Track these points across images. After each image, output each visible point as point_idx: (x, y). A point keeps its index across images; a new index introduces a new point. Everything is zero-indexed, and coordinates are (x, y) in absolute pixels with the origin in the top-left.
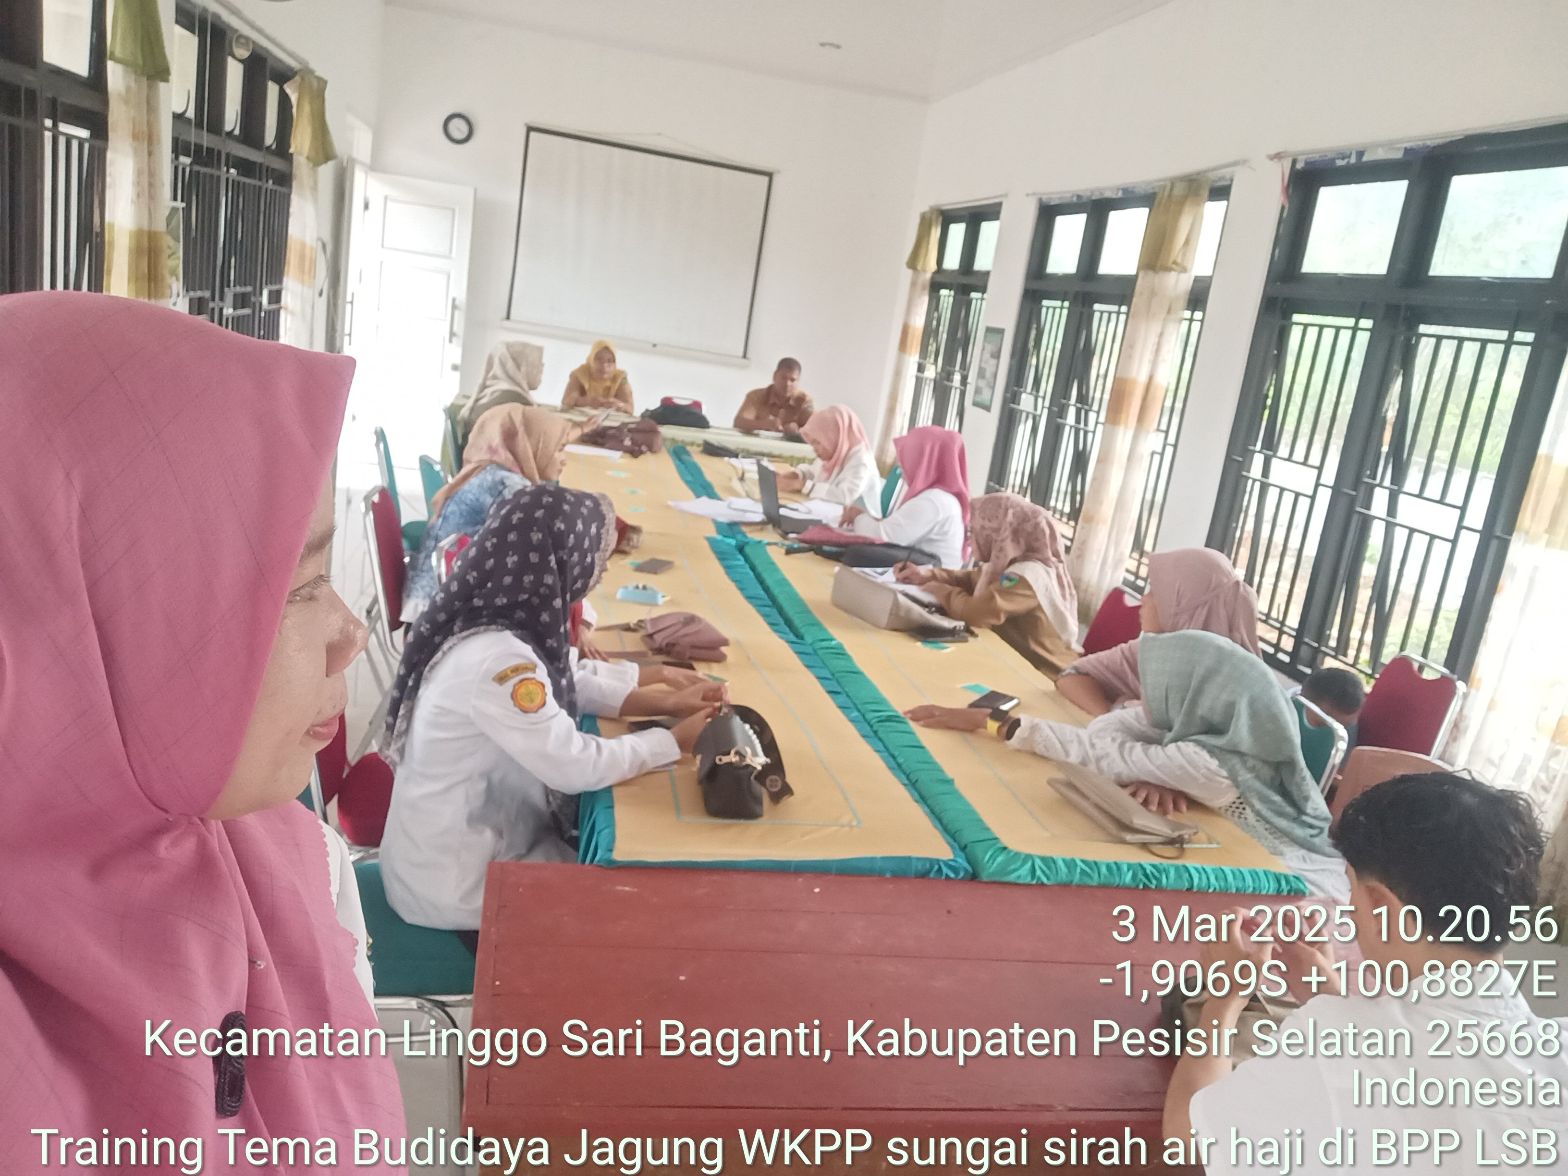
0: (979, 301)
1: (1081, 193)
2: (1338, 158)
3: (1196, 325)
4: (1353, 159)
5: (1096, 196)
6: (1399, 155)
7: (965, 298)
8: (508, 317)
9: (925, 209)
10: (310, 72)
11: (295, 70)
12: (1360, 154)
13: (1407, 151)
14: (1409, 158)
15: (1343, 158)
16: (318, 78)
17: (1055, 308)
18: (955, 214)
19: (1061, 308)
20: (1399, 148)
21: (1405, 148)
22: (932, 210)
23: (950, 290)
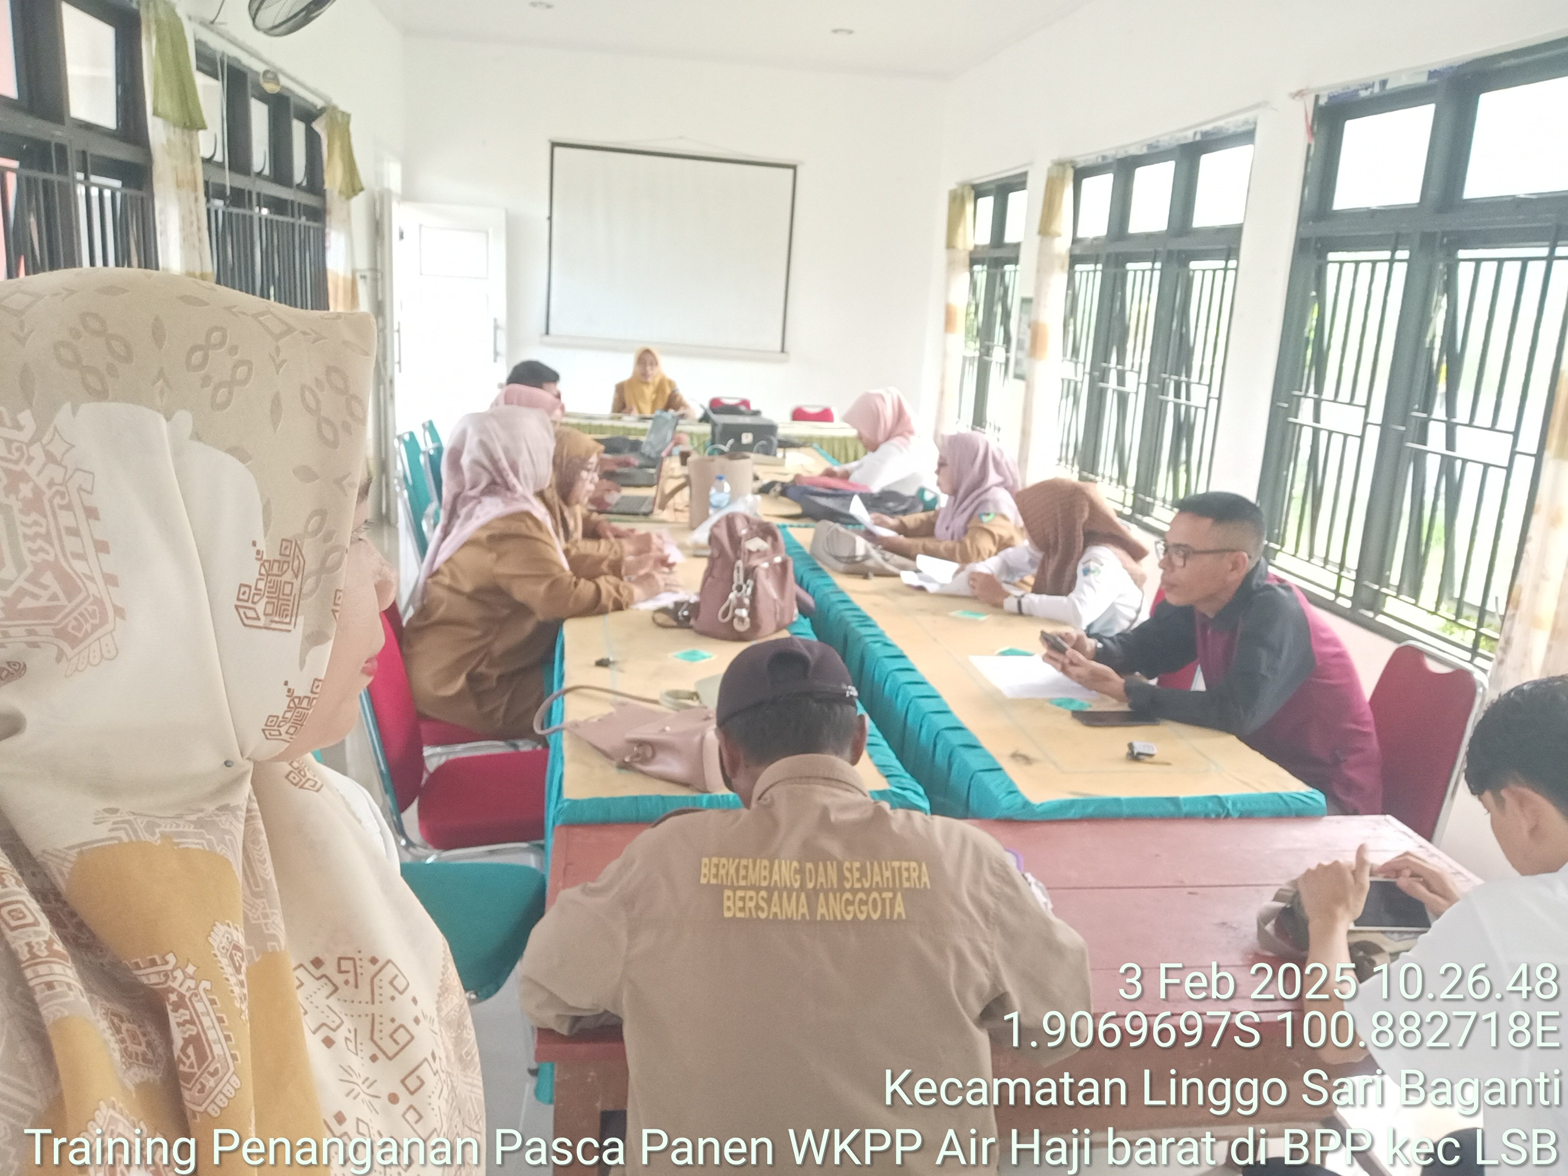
2: (1361, 90)
3: (1231, 274)
4: (1377, 89)
5: (1121, 154)
6: (1423, 79)
7: (999, 272)
8: (547, 333)
9: (953, 186)
10: (334, 108)
11: (319, 107)
12: (1384, 83)
13: (1432, 74)
14: (1434, 81)
15: (1366, 89)
16: (343, 113)
17: (1088, 272)
18: (985, 188)
19: (1095, 271)
20: (1423, 73)
21: (1430, 72)
22: (963, 186)
23: (983, 265)
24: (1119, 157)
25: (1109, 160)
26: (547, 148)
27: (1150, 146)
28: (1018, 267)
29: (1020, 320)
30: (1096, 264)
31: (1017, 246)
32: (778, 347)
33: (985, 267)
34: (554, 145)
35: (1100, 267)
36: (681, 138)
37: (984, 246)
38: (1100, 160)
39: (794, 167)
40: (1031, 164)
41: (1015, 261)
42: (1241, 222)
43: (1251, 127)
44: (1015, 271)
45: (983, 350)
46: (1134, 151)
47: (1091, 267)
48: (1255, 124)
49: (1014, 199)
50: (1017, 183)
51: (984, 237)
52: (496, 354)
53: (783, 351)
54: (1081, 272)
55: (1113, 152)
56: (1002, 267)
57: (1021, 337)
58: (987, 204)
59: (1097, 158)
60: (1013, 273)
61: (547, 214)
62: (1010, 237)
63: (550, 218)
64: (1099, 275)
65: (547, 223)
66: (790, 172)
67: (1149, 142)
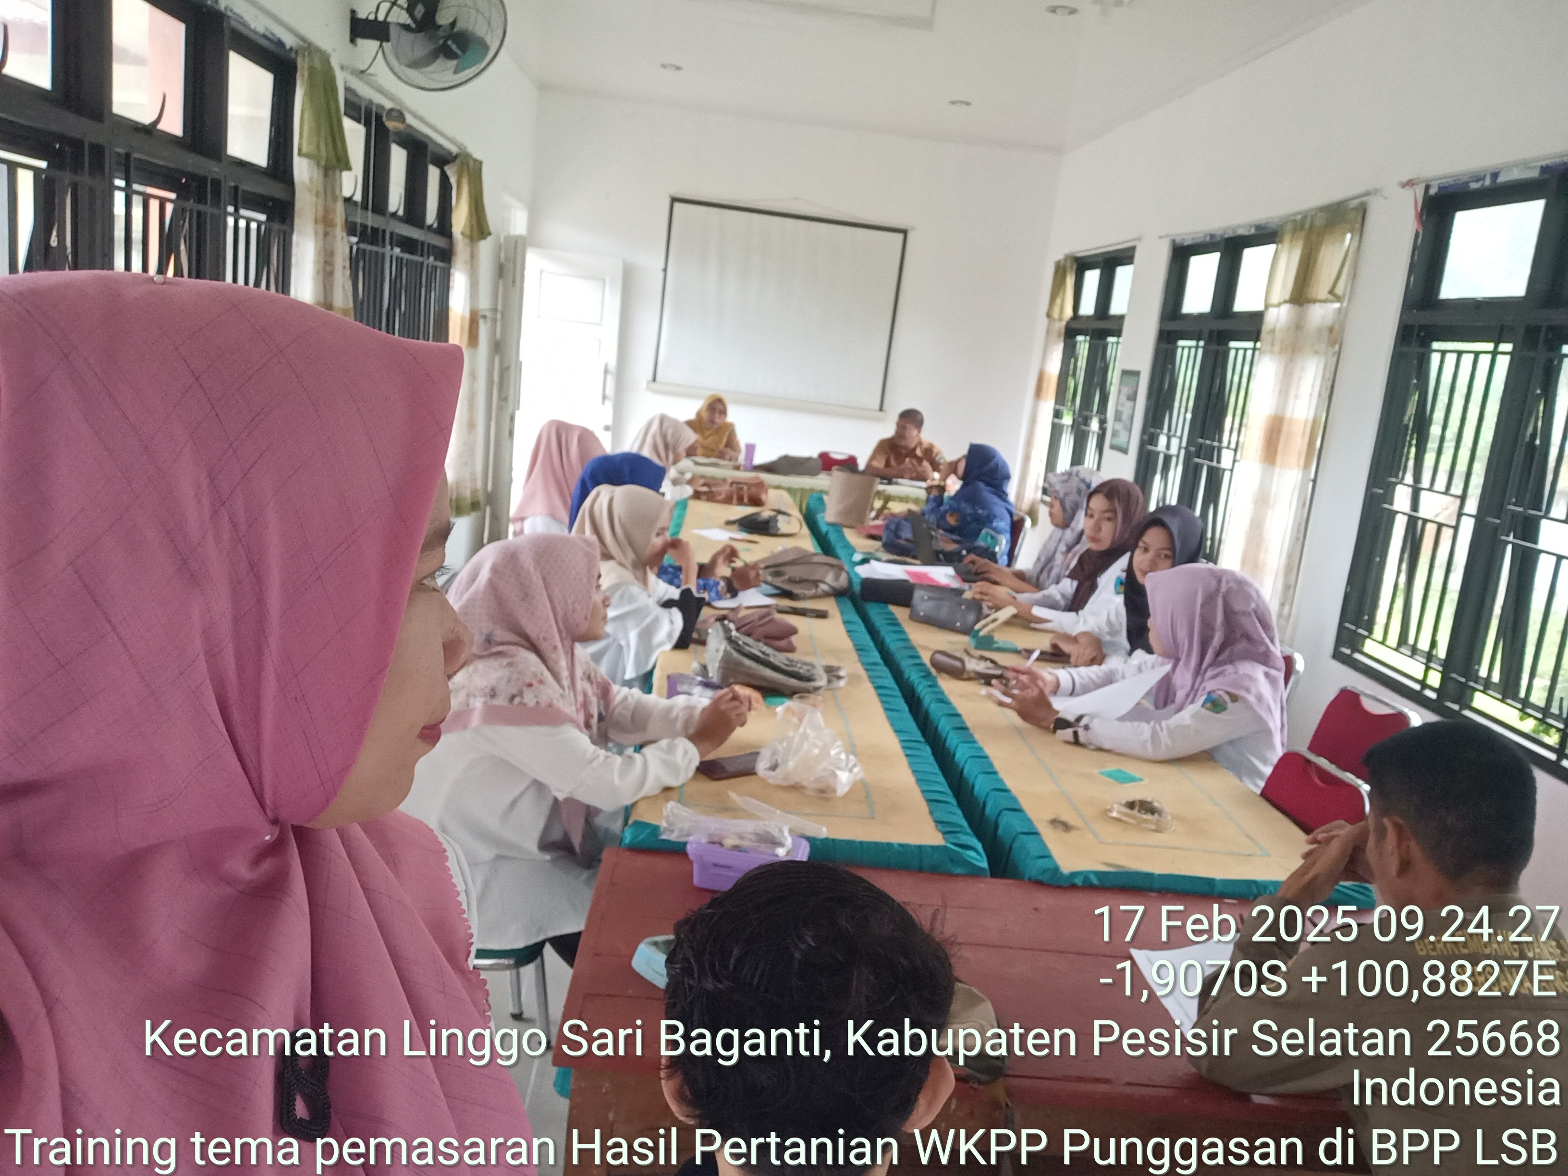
0: (1115, 346)
1: (1212, 233)
2: (1473, 181)
4: (1488, 182)
5: (1230, 234)
6: (1535, 174)
7: (1101, 342)
8: (654, 380)
9: (1060, 257)
10: (468, 156)
11: (454, 154)
12: (1495, 175)
13: (1544, 169)
14: (1546, 176)
15: (1477, 181)
16: (475, 160)
17: (1190, 348)
18: (1090, 261)
19: (1197, 347)
20: (1535, 167)
21: (1542, 167)
22: (1067, 258)
23: (1086, 335)
24: (1226, 236)
25: (1218, 239)
26: (667, 202)
27: (1258, 227)
28: (1121, 339)
29: (1120, 392)
30: (1198, 341)
31: (1121, 318)
32: (878, 407)
33: (1088, 338)
34: (674, 200)
35: (1202, 343)
36: (796, 199)
37: (1088, 317)
38: (1208, 238)
39: (905, 232)
40: (1139, 239)
41: (1118, 333)
44: (1118, 343)
45: (1080, 421)
46: (1241, 232)
47: (1193, 343)
49: (1123, 275)
50: (1124, 257)
51: (1088, 307)
52: (604, 397)
53: (881, 409)
54: (1183, 348)
55: (1222, 232)
56: (1106, 338)
57: (1120, 408)
58: (1092, 278)
59: (1206, 236)
61: (662, 266)
62: (1115, 309)
63: (665, 270)
65: (661, 275)
66: (900, 236)
67: (1257, 223)
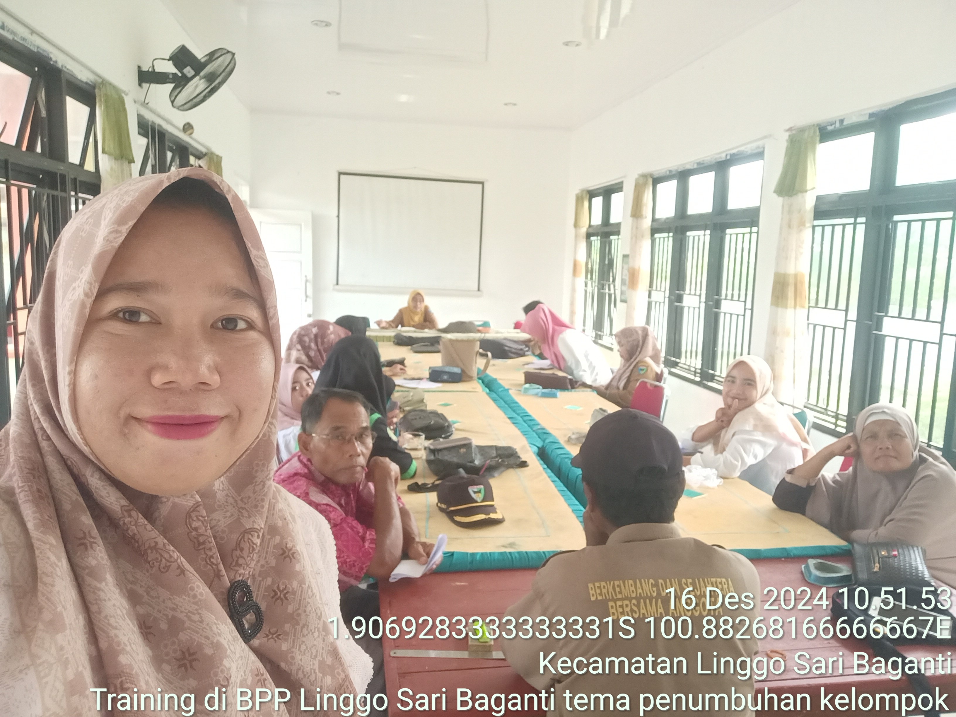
1: (671, 169)
2: (828, 125)
3: (754, 236)
4: (838, 125)
5: (681, 169)
6: (866, 118)
7: (607, 240)
8: (337, 284)
9: (577, 191)
10: (212, 154)
11: (204, 153)
12: (842, 121)
13: (871, 115)
14: (873, 119)
15: (831, 125)
16: (217, 156)
17: (664, 238)
18: (596, 192)
19: (668, 237)
20: (866, 114)
21: (870, 114)
22: (582, 191)
23: (597, 236)
24: (679, 170)
25: (674, 173)
26: (337, 175)
27: (698, 164)
28: (620, 237)
29: (623, 268)
30: (669, 233)
31: (618, 225)
32: (477, 289)
33: (599, 238)
34: (340, 174)
35: (671, 234)
36: (415, 168)
37: (598, 226)
38: (668, 173)
39: (482, 183)
40: (624, 177)
41: (618, 233)
42: (759, 205)
43: (762, 149)
44: (618, 239)
45: (600, 286)
46: (688, 167)
47: (666, 235)
48: (764, 148)
49: (616, 198)
50: (617, 188)
51: (597, 220)
52: (307, 296)
53: (479, 290)
54: (660, 238)
55: (676, 168)
56: (609, 237)
57: (624, 277)
58: (598, 202)
59: (666, 171)
60: (616, 241)
61: (336, 214)
62: (613, 220)
63: (338, 216)
64: (671, 239)
65: (336, 219)
66: (481, 186)
67: (698, 161)
